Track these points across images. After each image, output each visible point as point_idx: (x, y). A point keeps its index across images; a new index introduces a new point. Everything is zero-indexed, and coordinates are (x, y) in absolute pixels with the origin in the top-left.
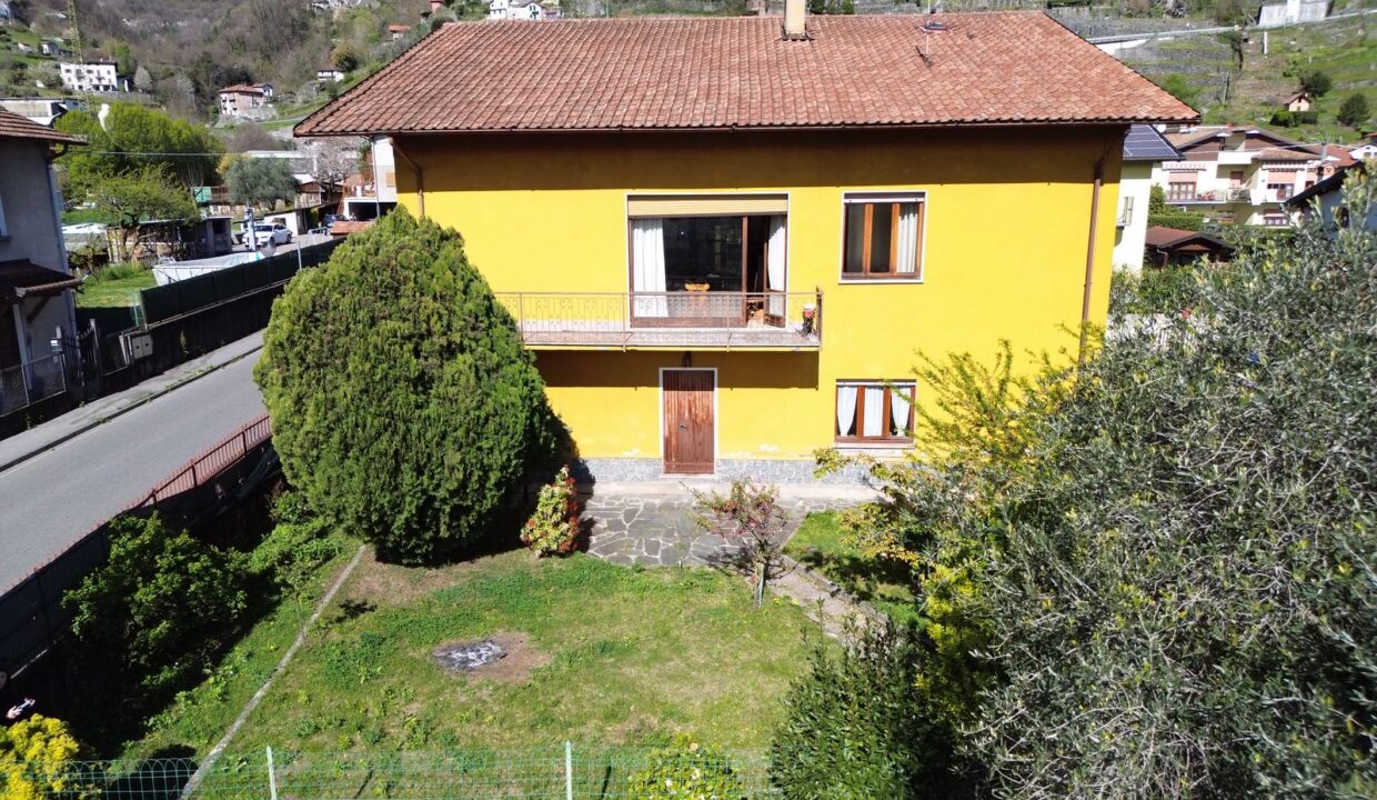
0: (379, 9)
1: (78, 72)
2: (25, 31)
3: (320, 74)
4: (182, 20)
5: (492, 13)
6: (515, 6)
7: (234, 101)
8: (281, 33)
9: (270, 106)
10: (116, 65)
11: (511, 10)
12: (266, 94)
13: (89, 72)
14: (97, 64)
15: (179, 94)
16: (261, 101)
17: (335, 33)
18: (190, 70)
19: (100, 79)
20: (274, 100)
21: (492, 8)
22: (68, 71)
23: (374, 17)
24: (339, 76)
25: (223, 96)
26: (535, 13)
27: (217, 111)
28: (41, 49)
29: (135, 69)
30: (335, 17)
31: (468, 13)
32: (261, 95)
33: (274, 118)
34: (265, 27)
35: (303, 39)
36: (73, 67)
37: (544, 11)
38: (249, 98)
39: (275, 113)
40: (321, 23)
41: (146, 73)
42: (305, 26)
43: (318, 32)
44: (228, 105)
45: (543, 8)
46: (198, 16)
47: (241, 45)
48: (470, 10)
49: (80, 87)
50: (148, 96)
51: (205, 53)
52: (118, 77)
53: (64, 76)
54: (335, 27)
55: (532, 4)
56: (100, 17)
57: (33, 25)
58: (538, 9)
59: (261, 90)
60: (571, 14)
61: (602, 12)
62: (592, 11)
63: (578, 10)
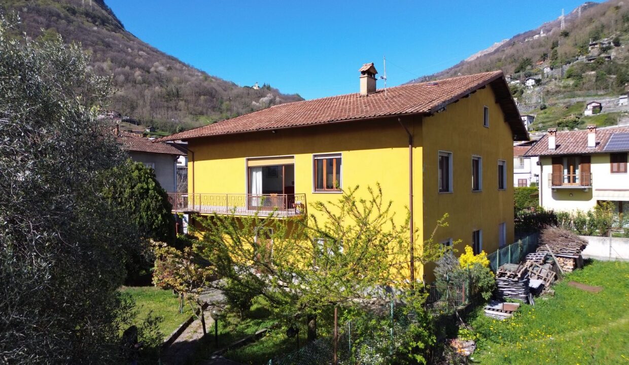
60: (523, 104)
61: (540, 101)
62: (534, 101)
63: (527, 101)
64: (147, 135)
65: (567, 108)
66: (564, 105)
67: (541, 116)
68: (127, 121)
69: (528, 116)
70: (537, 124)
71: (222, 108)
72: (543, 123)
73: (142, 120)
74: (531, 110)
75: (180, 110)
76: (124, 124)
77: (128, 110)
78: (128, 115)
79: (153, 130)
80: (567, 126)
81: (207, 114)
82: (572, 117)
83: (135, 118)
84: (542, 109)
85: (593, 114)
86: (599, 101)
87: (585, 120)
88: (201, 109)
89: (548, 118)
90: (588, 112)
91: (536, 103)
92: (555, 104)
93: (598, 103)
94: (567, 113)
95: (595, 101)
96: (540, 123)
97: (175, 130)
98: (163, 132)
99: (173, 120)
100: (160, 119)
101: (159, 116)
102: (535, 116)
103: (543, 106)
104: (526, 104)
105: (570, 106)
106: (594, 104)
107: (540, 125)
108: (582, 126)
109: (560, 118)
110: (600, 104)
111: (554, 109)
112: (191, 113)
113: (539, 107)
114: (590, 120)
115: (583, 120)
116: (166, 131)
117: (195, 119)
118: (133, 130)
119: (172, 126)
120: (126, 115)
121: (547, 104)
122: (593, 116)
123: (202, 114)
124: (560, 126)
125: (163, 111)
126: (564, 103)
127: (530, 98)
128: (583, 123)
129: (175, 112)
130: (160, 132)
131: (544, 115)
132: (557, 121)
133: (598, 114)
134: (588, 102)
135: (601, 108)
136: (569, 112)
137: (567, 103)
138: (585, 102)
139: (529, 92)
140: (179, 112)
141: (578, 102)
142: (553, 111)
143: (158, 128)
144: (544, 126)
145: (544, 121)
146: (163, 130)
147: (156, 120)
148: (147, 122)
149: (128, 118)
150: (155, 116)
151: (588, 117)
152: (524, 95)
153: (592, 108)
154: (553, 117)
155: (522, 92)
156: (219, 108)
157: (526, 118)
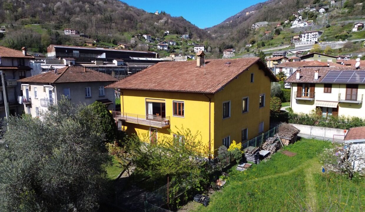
0: (267, 27)
1: (197, 48)
2: (190, 40)
3: (247, 45)
4: (225, 33)
5: (293, 26)
6: (300, 23)
7: (226, 53)
8: (242, 35)
9: (234, 54)
10: (204, 46)
11: (298, 24)
12: (233, 51)
13: (199, 48)
14: (201, 46)
15: (216, 52)
16: (232, 53)
17: (255, 34)
18: (219, 46)
19: (201, 50)
20: (234, 52)
21: (293, 24)
22: (195, 48)
23: (265, 29)
24: (251, 45)
25: (224, 52)
26: (305, 25)
27: (222, 56)
28: (192, 44)
29: (208, 47)
30: (256, 30)
32: (232, 51)
33: (234, 57)
34: (239, 34)
35: (247, 36)
36: (196, 48)
37: (308, 24)
38: (229, 52)
39: (234, 55)
40: (252, 32)
41: (210, 48)
42: (248, 33)
43: (251, 34)
44: (225, 54)
45: (308, 23)
46: (228, 32)
47: (233, 39)
48: (287, 25)
49: (197, 52)
50: (210, 53)
51: (223, 42)
52: (204, 49)
53: (195, 49)
54: (255, 32)
55: (304, 22)
56: (207, 35)
57: (192, 39)
58: (306, 23)
59: (232, 50)
60: (316, 24)
61: (326, 22)
62: (323, 22)
63: (319, 22)
64: (95, 44)
65: (342, 27)
66: (341, 25)
67: (326, 32)
68: (83, 36)
69: (318, 32)
70: (324, 37)
71: (136, 27)
72: (327, 36)
73: (91, 35)
74: (321, 28)
75: (113, 29)
76: (81, 38)
77: (83, 29)
78: (83, 32)
79: (98, 41)
80: (341, 38)
81: (128, 31)
82: (345, 32)
83: (87, 34)
84: (327, 27)
85: (358, 30)
86: (362, 22)
87: (352, 35)
88: (124, 28)
89: (330, 33)
90: (355, 30)
91: (324, 23)
92: (335, 24)
93: (361, 24)
94: (342, 30)
95: (360, 22)
96: (325, 36)
97: (111, 41)
98: (104, 43)
99: (109, 35)
100: (102, 35)
101: (101, 33)
102: (323, 32)
104: (318, 24)
105: (344, 25)
106: (359, 25)
107: (325, 38)
108: (350, 38)
109: (337, 33)
110: (363, 24)
111: (334, 27)
112: (119, 31)
113: (326, 26)
114: (355, 34)
115: (351, 34)
116: (106, 42)
117: (121, 34)
118: (87, 42)
119: (109, 39)
120: (82, 32)
121: (330, 24)
122: (357, 32)
123: (125, 31)
124: (337, 38)
125: (103, 30)
126: (341, 24)
127: (321, 20)
128: (351, 36)
129: (110, 30)
130: (102, 43)
131: (328, 31)
132: (336, 35)
133: (361, 31)
134: (356, 23)
135: (363, 26)
136: (344, 30)
137: (342, 24)
138: (354, 23)
139: (320, 16)
140: (112, 30)
141: (349, 23)
142: (334, 29)
143: (101, 40)
144: (327, 38)
145: (328, 35)
146: (103, 42)
147: (99, 35)
148: (94, 37)
149: (83, 34)
150: (98, 32)
151: (354, 33)
152: (317, 18)
153: (357, 26)
154: (333, 33)
155: (316, 16)
156: (135, 27)
157: (317, 33)
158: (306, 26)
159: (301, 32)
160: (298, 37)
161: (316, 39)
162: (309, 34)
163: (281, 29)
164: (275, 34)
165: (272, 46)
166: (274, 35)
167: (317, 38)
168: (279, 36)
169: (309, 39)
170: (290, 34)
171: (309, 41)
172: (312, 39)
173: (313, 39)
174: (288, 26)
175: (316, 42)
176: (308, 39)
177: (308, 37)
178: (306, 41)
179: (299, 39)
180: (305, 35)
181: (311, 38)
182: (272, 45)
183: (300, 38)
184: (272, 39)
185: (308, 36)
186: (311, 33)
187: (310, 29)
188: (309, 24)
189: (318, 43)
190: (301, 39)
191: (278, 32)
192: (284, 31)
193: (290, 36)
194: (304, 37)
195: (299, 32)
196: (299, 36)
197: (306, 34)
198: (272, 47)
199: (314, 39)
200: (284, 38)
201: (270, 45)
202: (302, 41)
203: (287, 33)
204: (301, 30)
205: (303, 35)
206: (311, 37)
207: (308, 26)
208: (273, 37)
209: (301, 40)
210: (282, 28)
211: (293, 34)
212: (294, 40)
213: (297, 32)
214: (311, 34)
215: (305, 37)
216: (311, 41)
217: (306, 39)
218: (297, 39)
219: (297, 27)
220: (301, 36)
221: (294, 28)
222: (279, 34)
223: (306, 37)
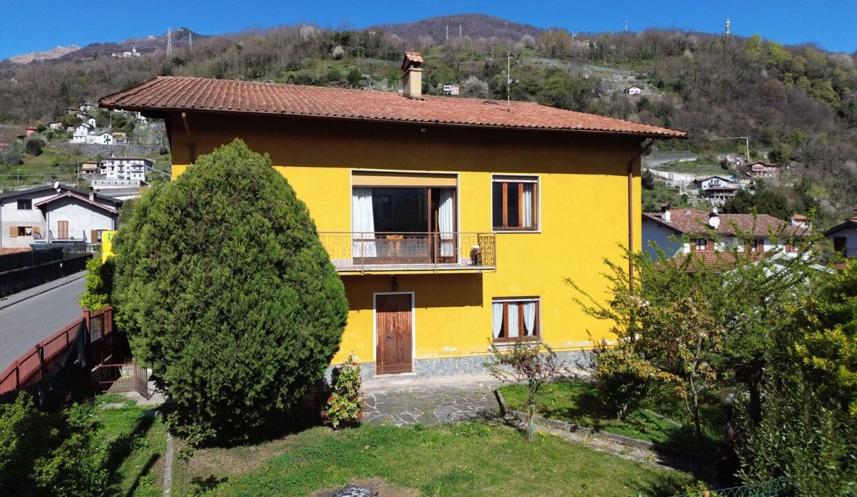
5: (75, 138)
6: (93, 135)
11: (90, 137)
21: (74, 135)
26: (108, 140)
31: (55, 137)
37: (115, 139)
45: (114, 137)
48: (58, 135)
55: (106, 135)
58: (110, 137)
60: (135, 142)
61: (158, 142)
62: (150, 141)
63: (140, 139)
67: (160, 162)
69: (145, 160)
70: (156, 173)
72: (164, 171)
74: (148, 152)
84: (162, 154)
91: (153, 144)
96: (160, 172)
102: (154, 162)
103: (164, 150)
104: (139, 144)
107: (161, 175)
113: (158, 150)
121: (167, 148)
127: (145, 136)
131: (166, 162)
139: (142, 128)
145: (167, 169)
152: (135, 130)
155: (133, 127)
157: (142, 163)
158: (110, 143)
159: (99, 155)
160: (95, 166)
161: (140, 176)
162: (124, 162)
163: (43, 141)
164: (28, 153)
165: (22, 181)
166: (25, 154)
167: (143, 174)
168: (38, 158)
169: (125, 175)
170: (71, 156)
171: (125, 178)
172: (132, 175)
173: (135, 176)
174: (60, 137)
175: (142, 183)
176: (122, 174)
177: (121, 169)
178: (117, 178)
179: (97, 171)
180: (113, 163)
181: (129, 173)
182: (21, 178)
183: (102, 170)
184: (21, 163)
185: (121, 166)
186: (128, 160)
187: (123, 151)
188: (117, 141)
189: (147, 185)
190: (102, 173)
191: (35, 148)
192: (51, 147)
193: (71, 161)
194: (110, 169)
195: (96, 155)
196: (98, 164)
197: (117, 163)
198: (23, 184)
199: (137, 174)
200: (57, 165)
201: (16, 178)
202: (108, 176)
203: (61, 154)
204: (99, 152)
205: (108, 164)
206: (129, 170)
207: (115, 144)
208: (23, 159)
209: (105, 174)
210: (44, 138)
211: (78, 158)
212: (84, 172)
213: (88, 155)
214: (128, 163)
215: (113, 168)
216: (129, 178)
217: (116, 174)
218: (92, 171)
219: (88, 142)
220: (102, 164)
221: (80, 145)
222: (39, 153)
223: (118, 169)
